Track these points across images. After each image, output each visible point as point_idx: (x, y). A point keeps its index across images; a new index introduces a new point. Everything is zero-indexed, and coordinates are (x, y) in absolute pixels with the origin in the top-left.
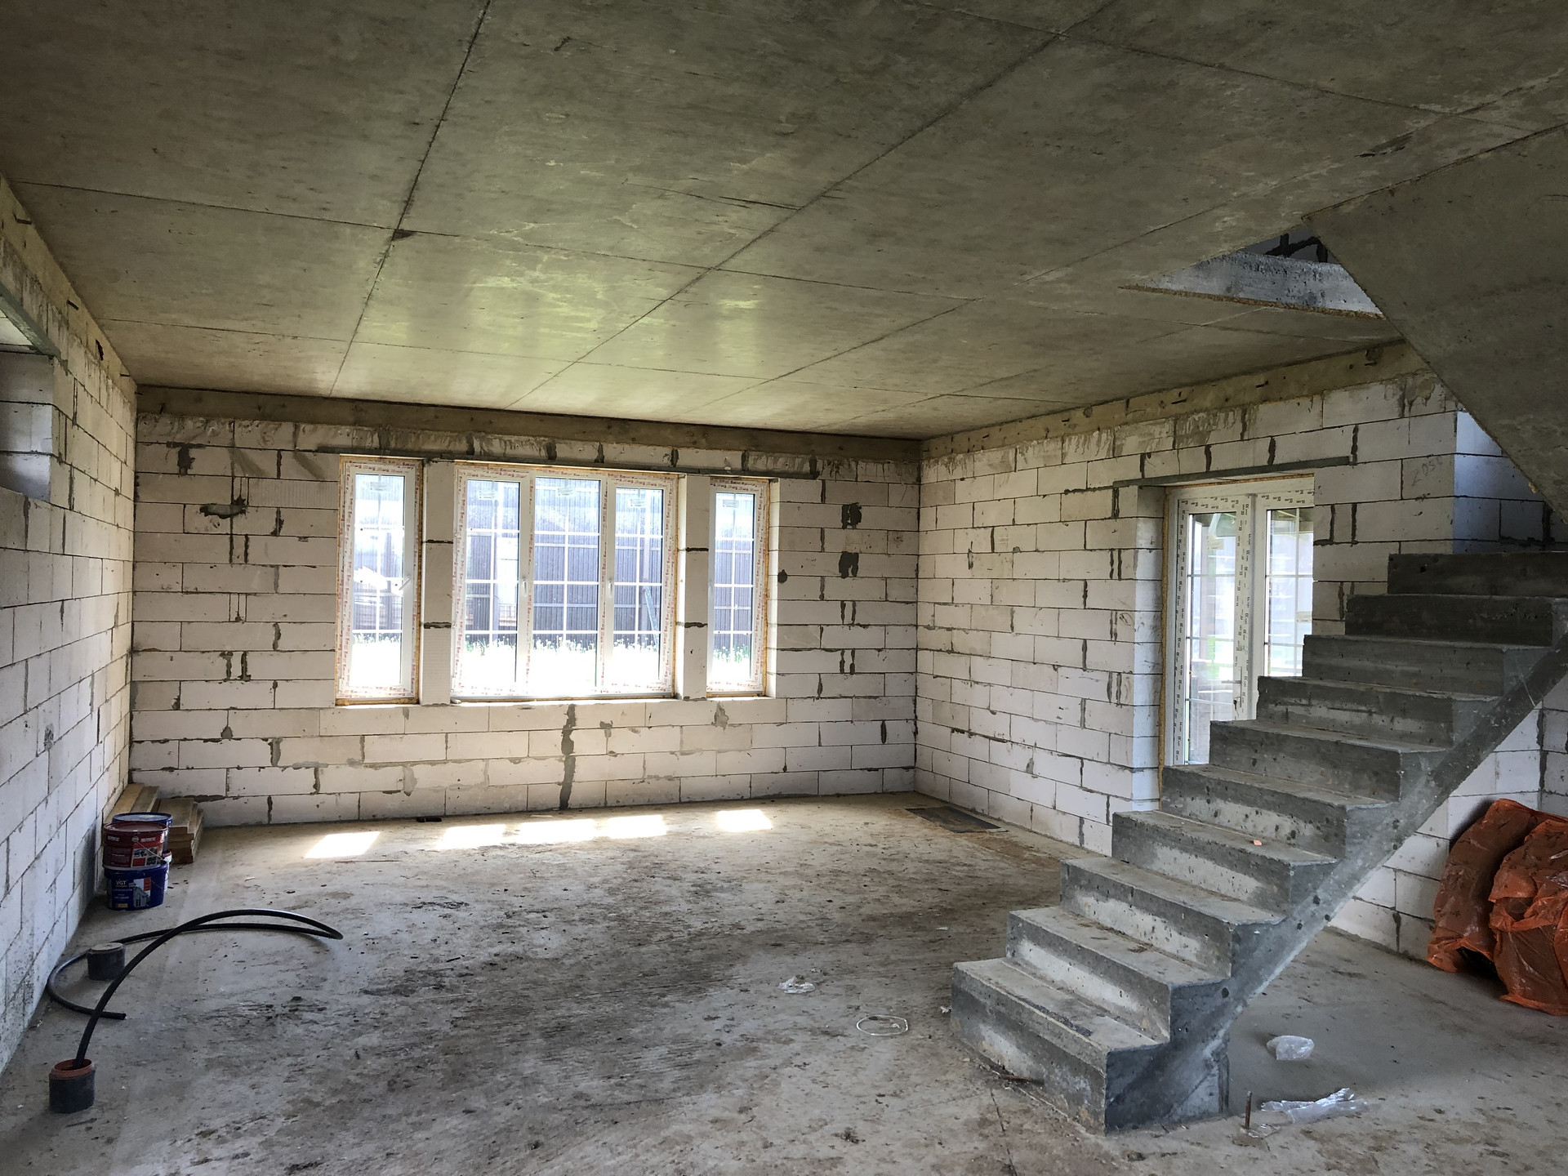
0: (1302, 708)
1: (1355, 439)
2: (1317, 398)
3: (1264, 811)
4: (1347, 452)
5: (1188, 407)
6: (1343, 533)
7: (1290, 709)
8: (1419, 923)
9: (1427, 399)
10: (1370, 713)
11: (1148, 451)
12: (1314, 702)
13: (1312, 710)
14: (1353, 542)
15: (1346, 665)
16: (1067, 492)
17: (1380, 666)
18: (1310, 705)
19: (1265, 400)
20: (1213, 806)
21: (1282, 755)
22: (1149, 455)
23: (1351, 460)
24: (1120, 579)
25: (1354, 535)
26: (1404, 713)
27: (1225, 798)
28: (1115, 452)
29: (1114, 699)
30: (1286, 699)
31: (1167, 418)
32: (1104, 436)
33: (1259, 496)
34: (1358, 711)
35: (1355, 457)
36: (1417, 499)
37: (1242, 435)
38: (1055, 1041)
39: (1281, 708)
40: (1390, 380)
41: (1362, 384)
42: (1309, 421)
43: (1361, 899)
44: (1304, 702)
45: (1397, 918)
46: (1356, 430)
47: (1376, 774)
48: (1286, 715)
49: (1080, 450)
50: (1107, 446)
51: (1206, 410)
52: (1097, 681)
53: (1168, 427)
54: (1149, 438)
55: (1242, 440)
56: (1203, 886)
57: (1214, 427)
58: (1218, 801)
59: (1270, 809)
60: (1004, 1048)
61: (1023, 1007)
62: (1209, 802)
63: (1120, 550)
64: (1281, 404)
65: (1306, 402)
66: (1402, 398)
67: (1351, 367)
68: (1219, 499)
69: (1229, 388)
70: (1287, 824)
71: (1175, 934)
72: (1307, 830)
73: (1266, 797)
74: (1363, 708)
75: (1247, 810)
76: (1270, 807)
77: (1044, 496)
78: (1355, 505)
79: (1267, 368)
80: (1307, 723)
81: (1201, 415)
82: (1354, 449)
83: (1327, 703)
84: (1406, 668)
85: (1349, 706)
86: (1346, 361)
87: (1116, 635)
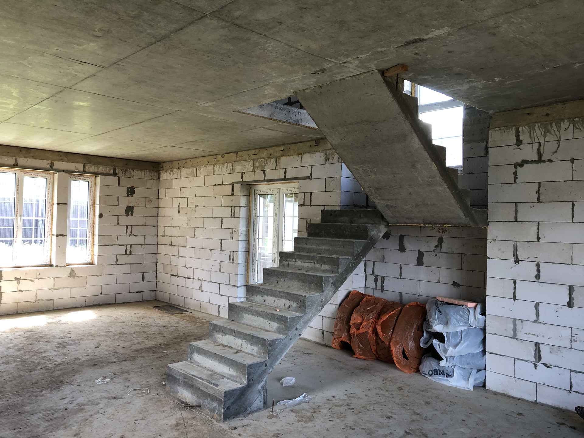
0: (294, 262)
1: (311, 170)
2: (300, 156)
3: (280, 299)
4: (309, 175)
5: (257, 156)
6: (307, 202)
7: (290, 262)
8: (329, 333)
9: (333, 158)
10: (314, 263)
11: (244, 172)
12: (297, 260)
13: (296, 263)
14: (311, 206)
15: (307, 247)
16: (215, 185)
17: (318, 247)
18: (296, 261)
19: (283, 156)
20: (264, 298)
21: (286, 279)
22: (245, 173)
23: (310, 177)
24: (234, 217)
25: (311, 203)
26: (325, 263)
27: (267, 295)
28: (233, 172)
29: (231, 261)
30: (288, 259)
31: (251, 160)
32: (229, 165)
33: (281, 189)
34: (311, 263)
35: (311, 177)
36: (330, 191)
37: (276, 167)
38: (206, 390)
39: (287, 263)
40: (322, 151)
41: (313, 152)
42: (297, 164)
43: (312, 327)
44: (294, 260)
45: (323, 333)
46: (312, 167)
47: (316, 284)
48: (288, 265)
49: (220, 170)
50: (230, 169)
51: (264, 158)
52: (225, 255)
53: (251, 163)
54: (245, 167)
55: (276, 169)
56: (259, 327)
57: (266, 164)
58: (265, 296)
59: (282, 298)
60: (187, 395)
61: (193, 379)
62: (262, 297)
63: (234, 207)
64: (288, 157)
65: (296, 157)
66: (326, 157)
67: (310, 146)
68: (268, 190)
69: (271, 151)
70: (288, 303)
71: (249, 345)
72: (294, 305)
73: (281, 294)
74: (313, 262)
75: (276, 299)
76: (282, 297)
77: (207, 186)
78: (311, 193)
79: (283, 145)
80: (295, 267)
81: (262, 159)
82: (311, 174)
83: (302, 260)
84: (326, 248)
85: (308, 261)
86: (309, 144)
87: (233, 238)
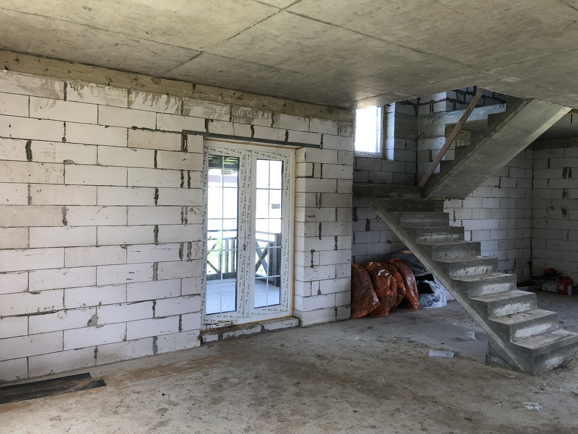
0: (430, 236)
1: (322, 139)
2: (307, 119)
4: (319, 144)
5: (240, 102)
6: (317, 174)
9: (346, 131)
10: (447, 234)
11: (211, 118)
12: (433, 234)
14: (321, 178)
16: (135, 128)
19: (284, 113)
20: (466, 271)
21: (454, 251)
22: (212, 121)
24: (189, 187)
25: (321, 175)
26: (454, 233)
27: (469, 267)
28: (183, 112)
29: (185, 257)
30: (425, 234)
31: (225, 104)
32: (172, 100)
33: (253, 152)
34: (444, 234)
35: (322, 146)
36: (342, 165)
37: (272, 125)
40: (334, 121)
41: (325, 119)
42: (305, 127)
43: (324, 308)
45: (336, 310)
46: (322, 136)
49: (149, 102)
50: (176, 107)
51: (251, 107)
52: (169, 249)
53: (226, 109)
54: (211, 111)
57: (256, 117)
59: (481, 266)
63: (189, 171)
64: (291, 117)
65: (302, 119)
66: (338, 128)
67: (321, 111)
70: (485, 268)
71: (524, 305)
72: (490, 268)
73: (480, 262)
77: (107, 127)
78: (322, 164)
79: (285, 98)
80: (431, 241)
81: (248, 108)
82: (322, 143)
83: (437, 233)
86: (319, 108)
87: (186, 221)
